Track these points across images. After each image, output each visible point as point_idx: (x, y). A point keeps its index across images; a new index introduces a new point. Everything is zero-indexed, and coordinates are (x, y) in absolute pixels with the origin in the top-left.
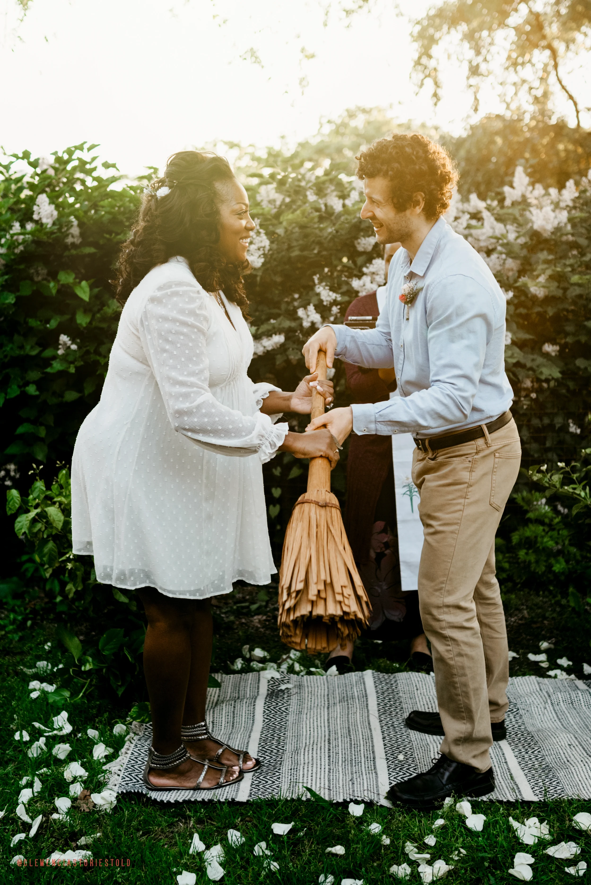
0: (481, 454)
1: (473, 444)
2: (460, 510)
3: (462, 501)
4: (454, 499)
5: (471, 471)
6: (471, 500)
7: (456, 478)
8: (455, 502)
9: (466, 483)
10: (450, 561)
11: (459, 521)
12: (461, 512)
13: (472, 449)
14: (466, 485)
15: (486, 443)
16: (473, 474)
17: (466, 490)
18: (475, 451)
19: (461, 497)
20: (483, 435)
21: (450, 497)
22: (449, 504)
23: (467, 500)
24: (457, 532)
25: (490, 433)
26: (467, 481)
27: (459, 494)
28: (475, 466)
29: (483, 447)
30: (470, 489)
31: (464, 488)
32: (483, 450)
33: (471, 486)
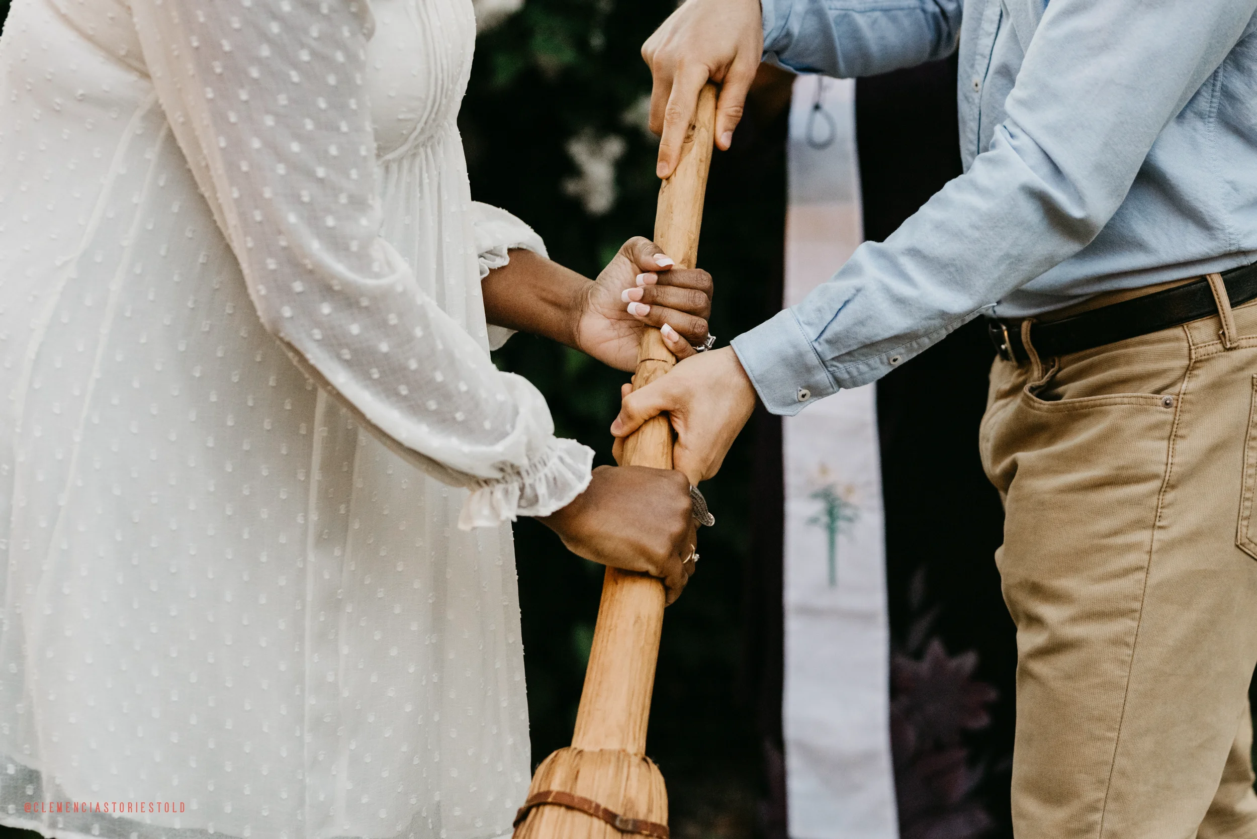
0: (1203, 377)
1: (1177, 339)
2: (1139, 569)
3: (1143, 536)
4: (1115, 533)
5: (1173, 437)
6: (1175, 532)
7: (1121, 463)
8: (1119, 540)
9: (1154, 476)
10: (1114, 735)
11: (1136, 605)
12: (1141, 575)
13: (1174, 355)
14: (1155, 484)
15: (1221, 336)
16: (1181, 445)
17: (1154, 501)
18: (1186, 362)
19: (1138, 524)
20: (1211, 310)
21: (1104, 525)
22: (1100, 549)
23: (1159, 535)
24: (1131, 640)
25: (1233, 305)
26: (1160, 469)
27: (1130, 514)
28: (1186, 417)
29: (1211, 349)
30: (1170, 496)
31: (1151, 494)
32: (1208, 359)
33: (1173, 487)
